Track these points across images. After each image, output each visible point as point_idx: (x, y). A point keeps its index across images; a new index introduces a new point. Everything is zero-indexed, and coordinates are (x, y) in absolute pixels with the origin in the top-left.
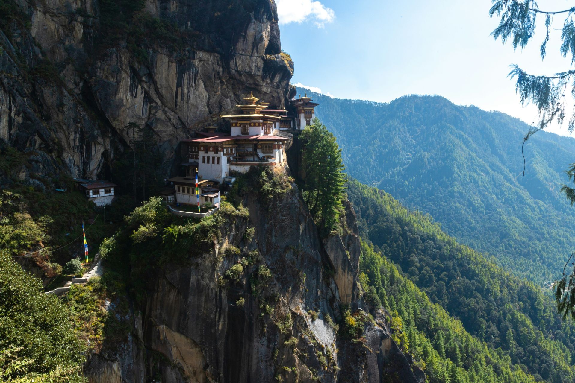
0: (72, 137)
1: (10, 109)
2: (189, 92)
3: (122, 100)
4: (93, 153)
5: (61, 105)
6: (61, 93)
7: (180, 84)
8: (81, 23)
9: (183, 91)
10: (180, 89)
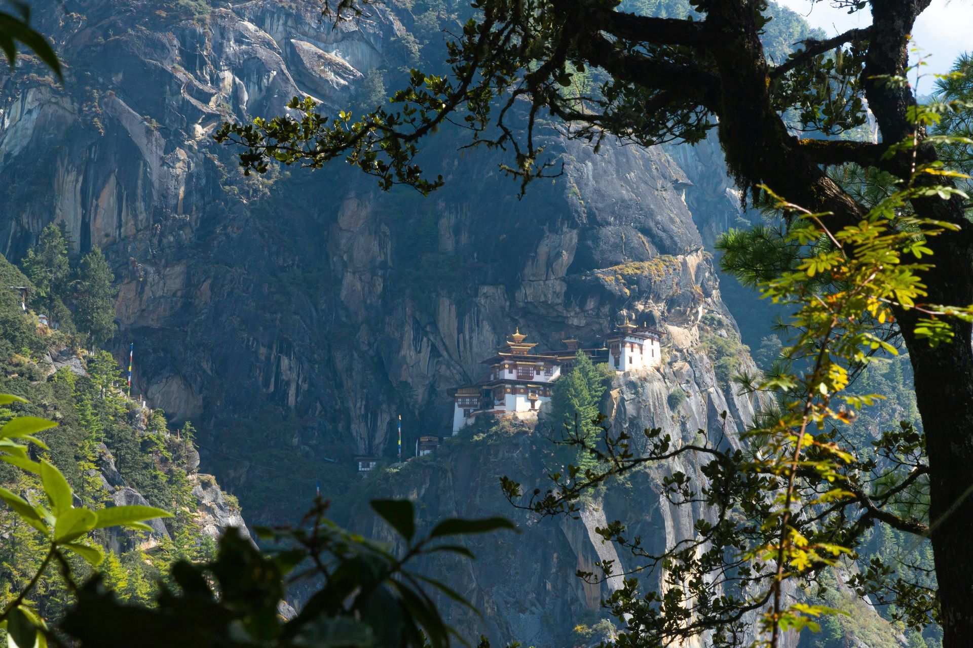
0: (358, 405)
1: (298, 377)
2: (471, 338)
3: (405, 357)
4: (379, 424)
5: (350, 369)
6: (352, 356)
7: (460, 330)
8: (381, 277)
9: (464, 337)
10: (461, 336)
